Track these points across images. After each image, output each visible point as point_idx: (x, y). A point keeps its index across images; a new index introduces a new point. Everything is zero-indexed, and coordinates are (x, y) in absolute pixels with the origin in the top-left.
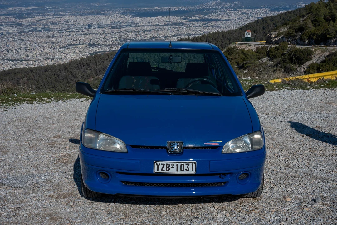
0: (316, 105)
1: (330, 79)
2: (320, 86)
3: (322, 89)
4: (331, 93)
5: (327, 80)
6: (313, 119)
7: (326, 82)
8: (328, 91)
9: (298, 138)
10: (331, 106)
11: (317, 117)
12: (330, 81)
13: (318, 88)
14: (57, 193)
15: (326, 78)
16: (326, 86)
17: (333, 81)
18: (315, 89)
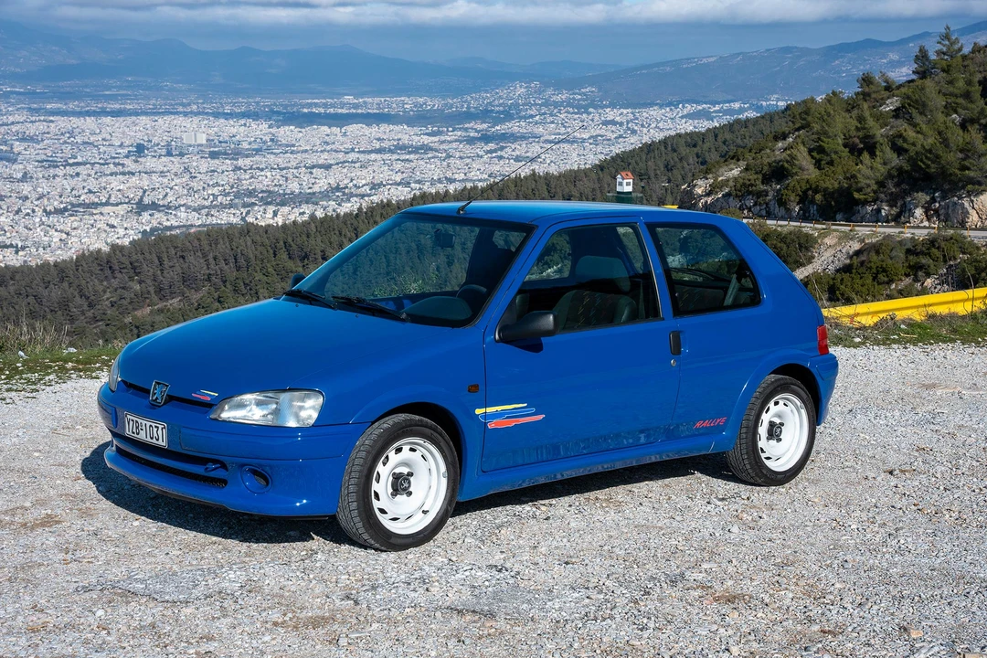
0: (895, 391)
1: (911, 319)
2: (888, 339)
3: (894, 346)
4: (923, 358)
5: (903, 322)
6: (903, 429)
7: (903, 326)
8: (915, 352)
9: (879, 479)
10: (935, 394)
11: (910, 422)
12: (911, 324)
13: (884, 344)
14: (290, 615)
15: (900, 315)
16: (904, 338)
17: (920, 325)
18: (878, 345)
